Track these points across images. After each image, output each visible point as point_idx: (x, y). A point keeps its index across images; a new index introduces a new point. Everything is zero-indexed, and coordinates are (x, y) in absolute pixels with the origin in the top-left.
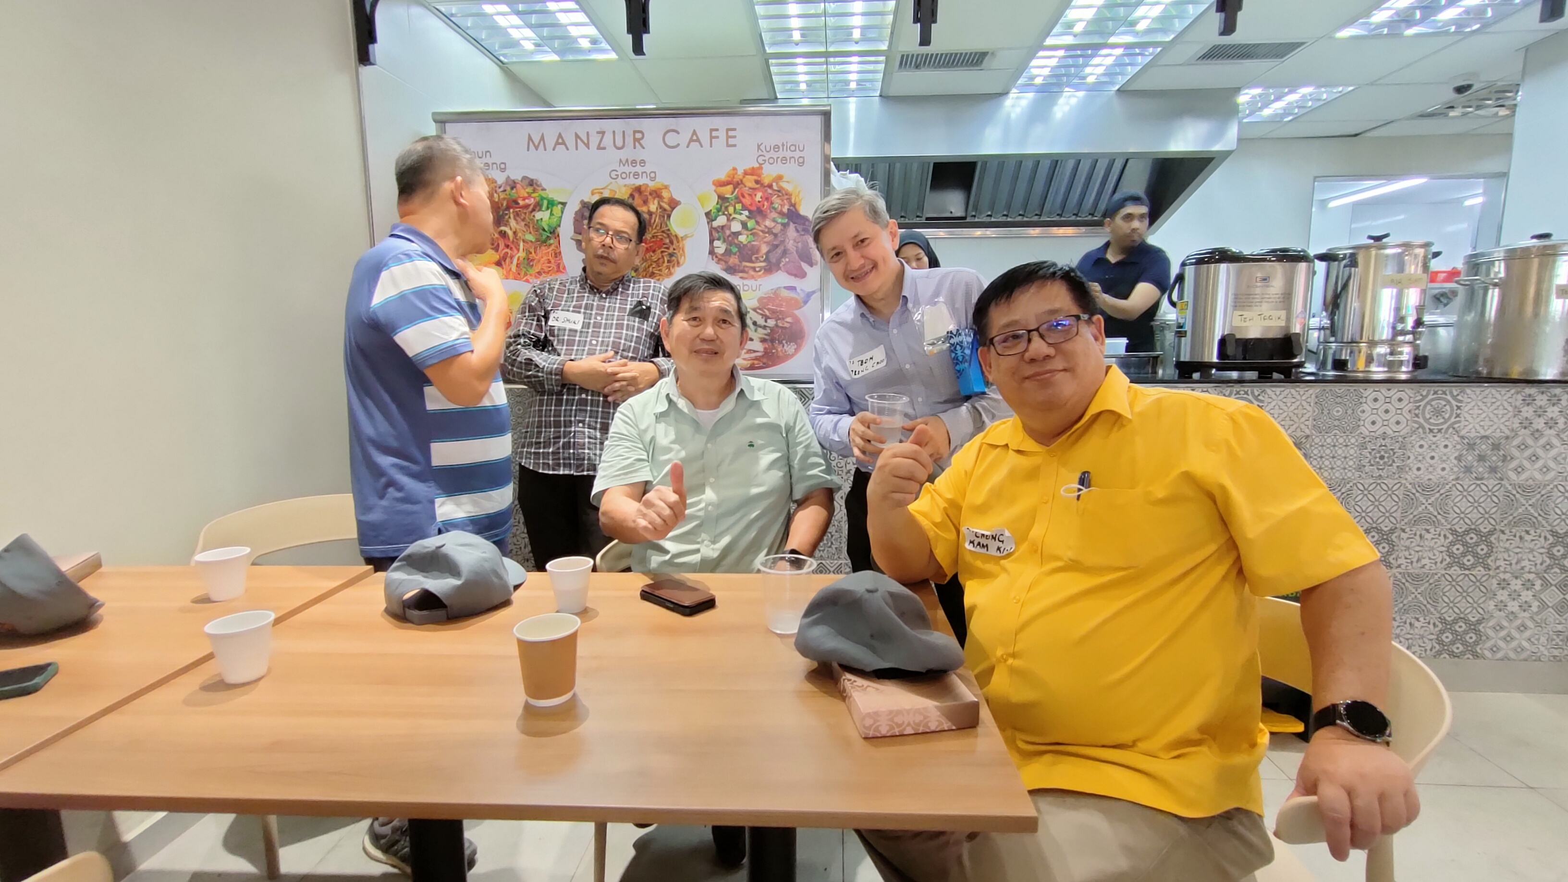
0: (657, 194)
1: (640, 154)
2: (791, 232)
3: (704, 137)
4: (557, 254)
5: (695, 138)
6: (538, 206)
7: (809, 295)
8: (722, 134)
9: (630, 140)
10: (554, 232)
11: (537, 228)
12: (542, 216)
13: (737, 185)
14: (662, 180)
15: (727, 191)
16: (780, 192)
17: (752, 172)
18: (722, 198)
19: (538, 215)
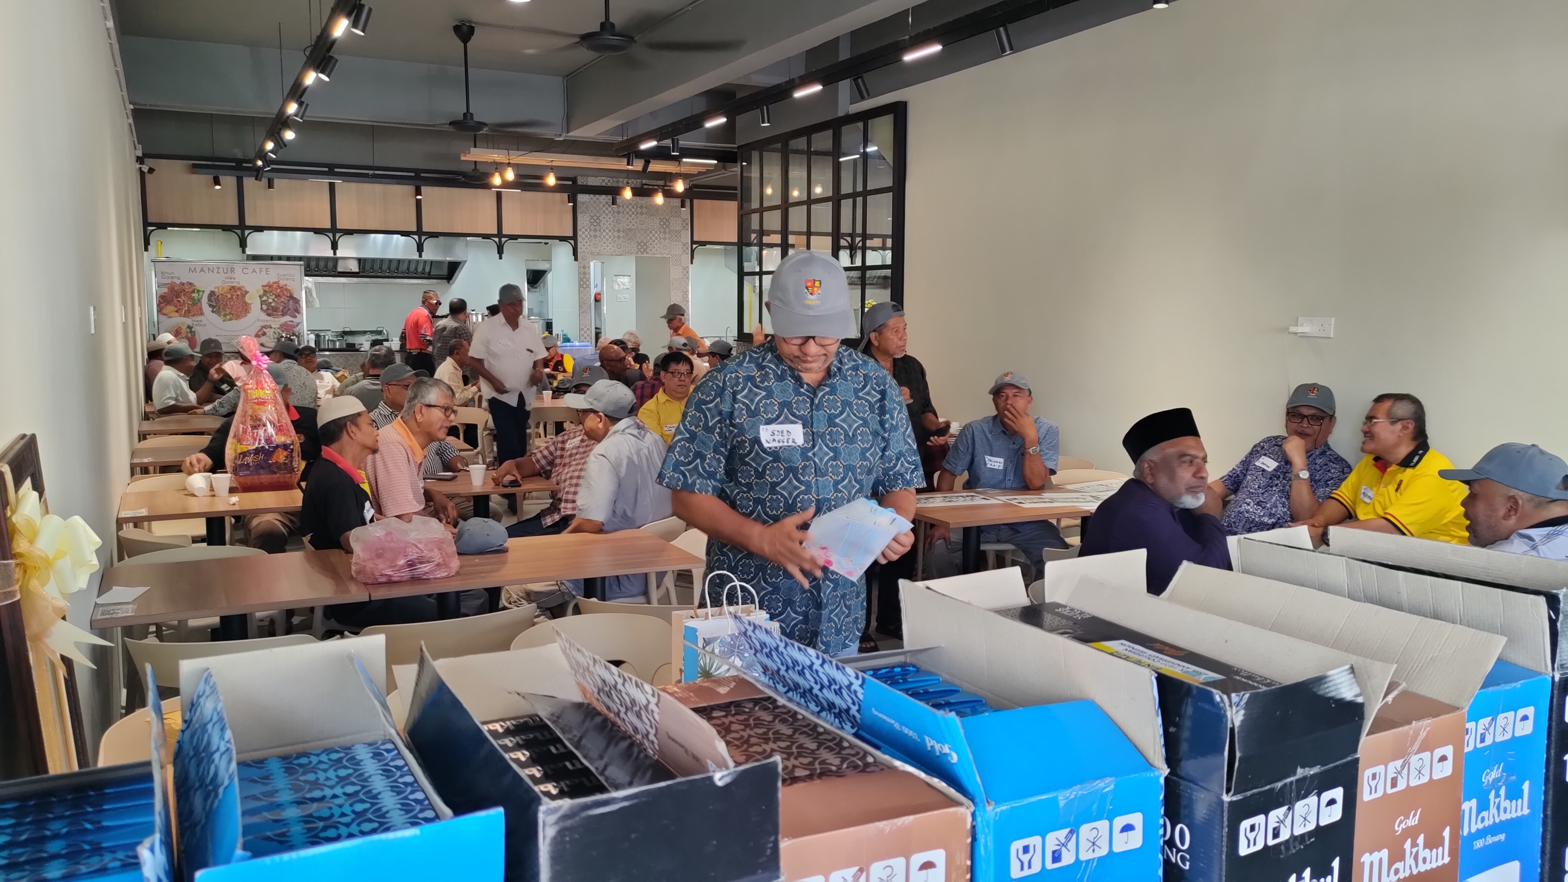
0: (240, 289)
1: (234, 276)
2: (291, 302)
3: (258, 271)
4: (201, 309)
5: (254, 271)
6: (193, 292)
7: (298, 324)
8: (264, 270)
9: (229, 270)
10: (199, 300)
11: (193, 299)
12: (195, 295)
13: (270, 287)
14: (241, 284)
15: (267, 288)
16: (286, 289)
17: (276, 283)
18: (265, 291)
19: (193, 295)
